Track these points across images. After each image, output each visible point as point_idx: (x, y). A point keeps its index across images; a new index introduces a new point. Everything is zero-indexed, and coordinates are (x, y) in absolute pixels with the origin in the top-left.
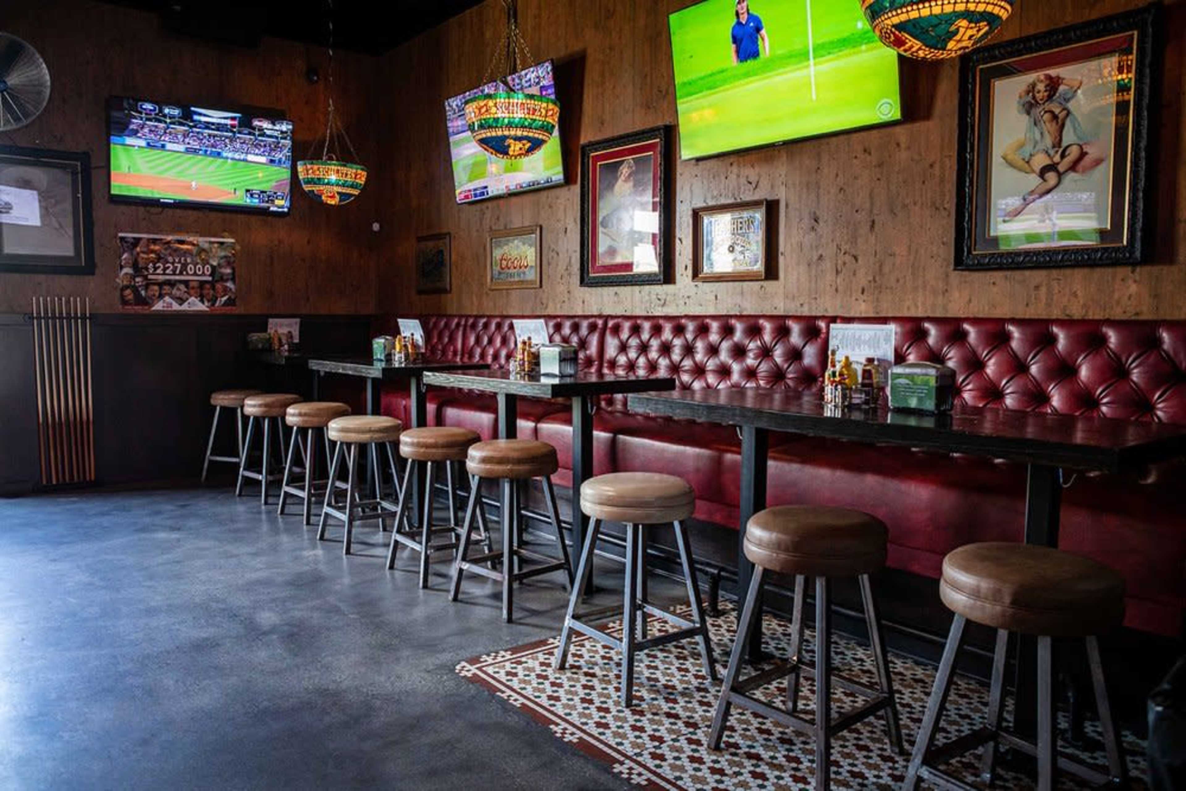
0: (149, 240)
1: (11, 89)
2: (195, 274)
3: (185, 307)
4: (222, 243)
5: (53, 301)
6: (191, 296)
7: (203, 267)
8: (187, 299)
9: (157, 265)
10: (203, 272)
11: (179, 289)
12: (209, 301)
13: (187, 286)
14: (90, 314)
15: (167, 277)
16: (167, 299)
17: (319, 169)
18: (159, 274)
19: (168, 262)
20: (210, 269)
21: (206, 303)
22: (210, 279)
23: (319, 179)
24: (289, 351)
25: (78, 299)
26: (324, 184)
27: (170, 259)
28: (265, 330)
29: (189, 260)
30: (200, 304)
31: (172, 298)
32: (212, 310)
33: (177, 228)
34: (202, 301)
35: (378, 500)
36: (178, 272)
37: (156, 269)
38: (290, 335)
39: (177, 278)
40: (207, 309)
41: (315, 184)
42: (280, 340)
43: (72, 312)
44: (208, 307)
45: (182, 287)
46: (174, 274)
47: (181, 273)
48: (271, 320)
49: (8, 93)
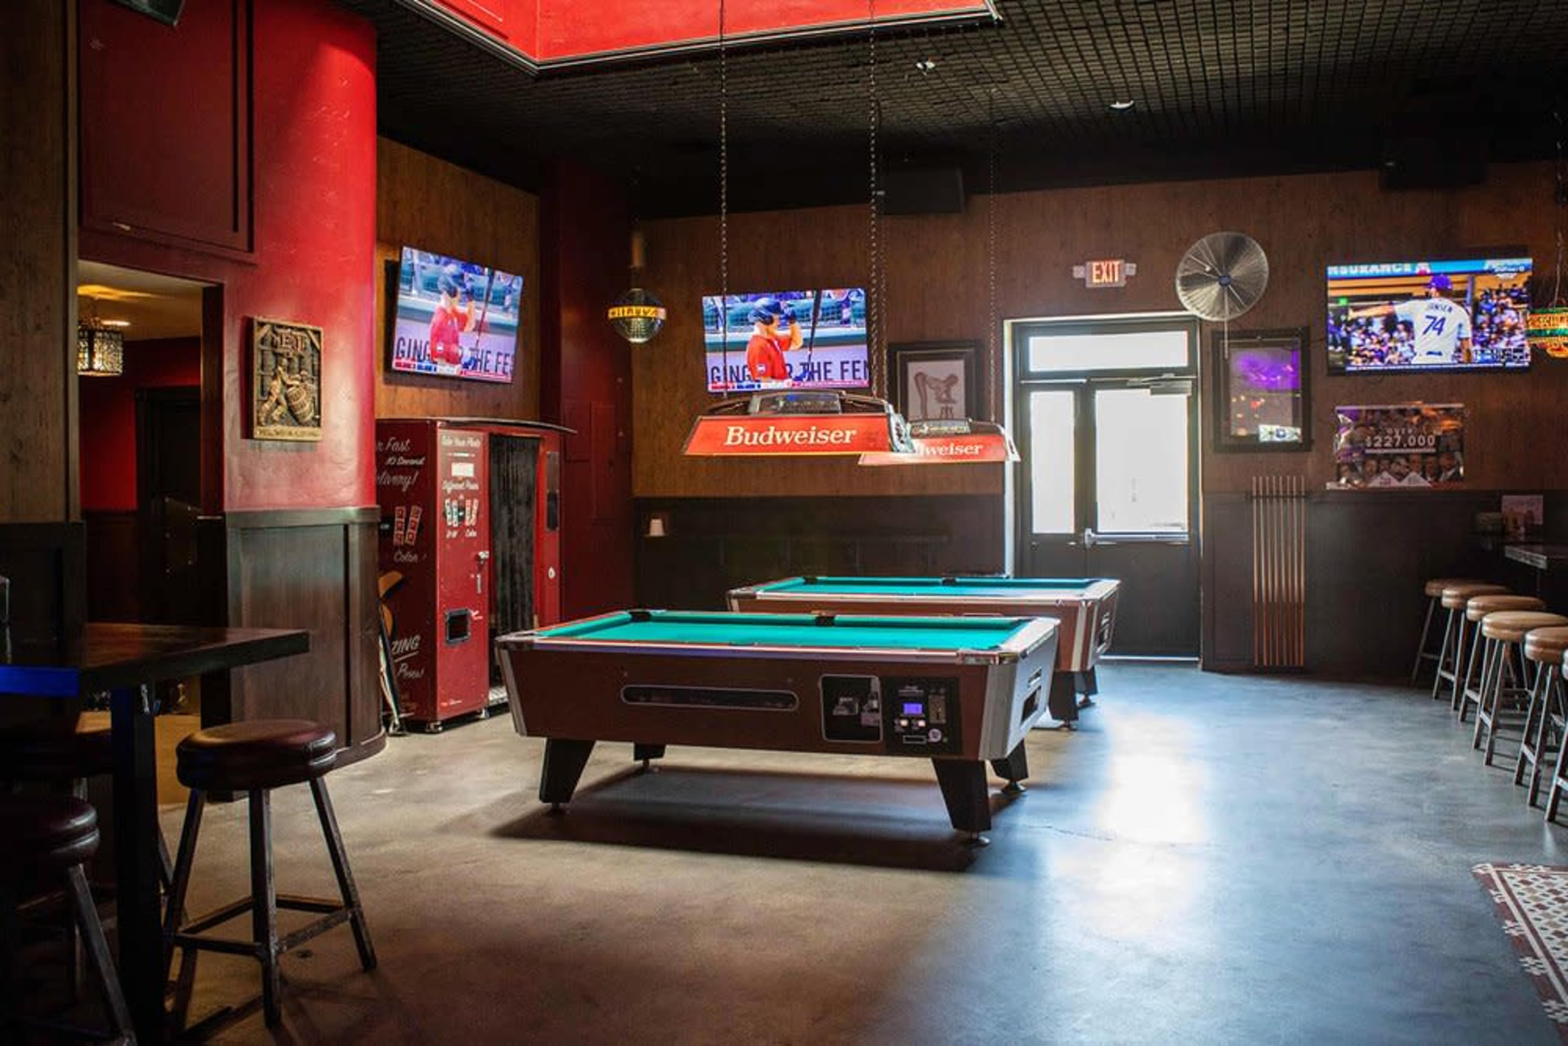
0: (1367, 411)
1: (1235, 281)
2: (1417, 446)
3: (1405, 483)
4: (1447, 410)
5: (1271, 479)
6: (1411, 470)
7: (1426, 439)
8: (1408, 474)
9: (1376, 438)
10: (1426, 444)
11: (1399, 464)
12: (1431, 476)
13: (1408, 460)
14: (1306, 492)
15: (1386, 451)
16: (1385, 475)
17: (1538, 319)
18: (1376, 448)
19: (1387, 434)
20: (1434, 440)
21: (1429, 479)
22: (1434, 450)
23: (1540, 331)
24: (1526, 534)
25: (1294, 478)
26: (1546, 336)
27: (1390, 431)
28: (1499, 509)
29: (1410, 431)
30: (1422, 480)
31: (1390, 473)
32: (1435, 486)
33: (1399, 397)
34: (1424, 476)
35: (1526, 689)
36: (1397, 444)
37: (1374, 442)
38: (1530, 516)
39: (1397, 451)
40: (1429, 485)
41: (1536, 336)
42: (1515, 522)
43: (1288, 490)
44: (1430, 482)
45: (1403, 461)
46: (1394, 447)
47: (1401, 446)
48: (1505, 497)
49: (1233, 286)
